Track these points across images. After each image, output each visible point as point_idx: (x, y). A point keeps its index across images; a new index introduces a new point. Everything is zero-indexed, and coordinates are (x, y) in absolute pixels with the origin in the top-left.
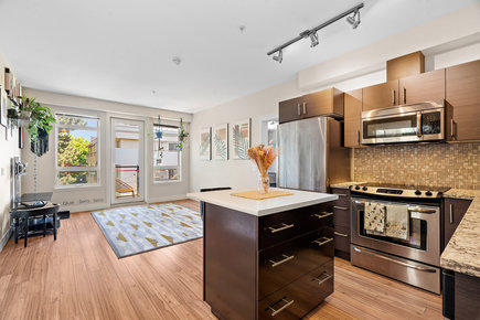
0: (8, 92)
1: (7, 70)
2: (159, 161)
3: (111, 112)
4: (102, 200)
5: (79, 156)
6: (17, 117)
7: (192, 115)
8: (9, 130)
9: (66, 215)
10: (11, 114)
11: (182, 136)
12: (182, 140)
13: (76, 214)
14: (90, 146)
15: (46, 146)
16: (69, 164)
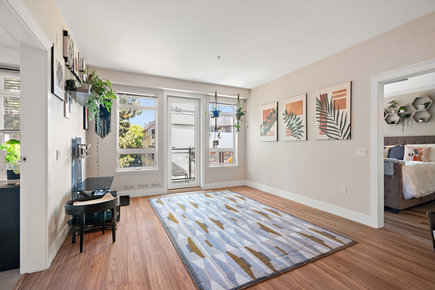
0: (66, 59)
1: (65, 33)
2: (216, 143)
3: (169, 90)
4: (159, 185)
5: (136, 140)
6: (75, 90)
7: (249, 90)
8: (67, 105)
9: (125, 200)
10: (69, 86)
11: (240, 114)
12: (239, 118)
13: (136, 199)
14: (144, 132)
15: (108, 127)
16: (129, 147)
